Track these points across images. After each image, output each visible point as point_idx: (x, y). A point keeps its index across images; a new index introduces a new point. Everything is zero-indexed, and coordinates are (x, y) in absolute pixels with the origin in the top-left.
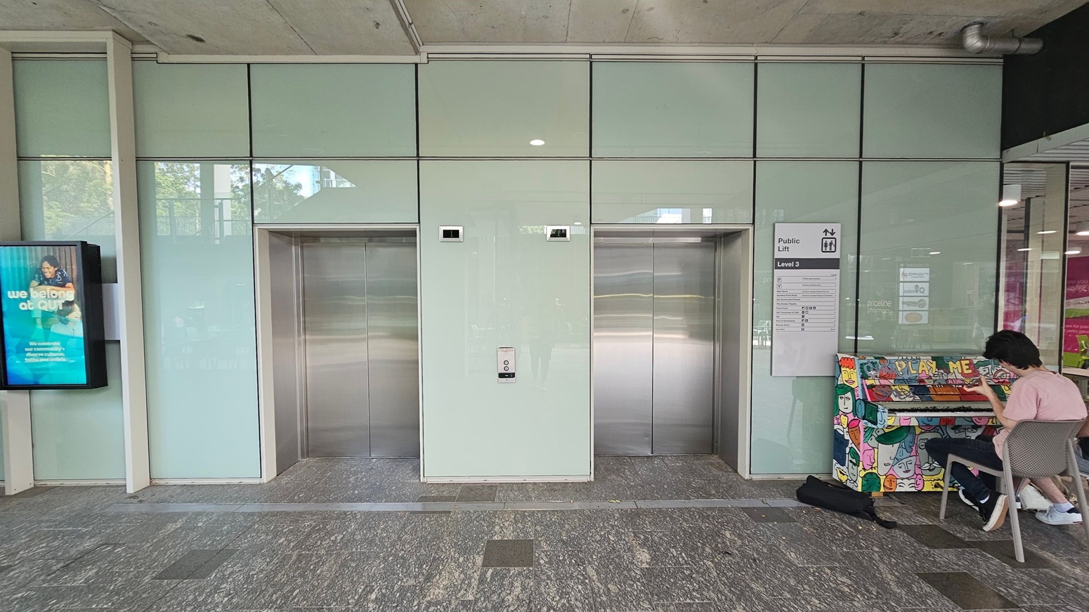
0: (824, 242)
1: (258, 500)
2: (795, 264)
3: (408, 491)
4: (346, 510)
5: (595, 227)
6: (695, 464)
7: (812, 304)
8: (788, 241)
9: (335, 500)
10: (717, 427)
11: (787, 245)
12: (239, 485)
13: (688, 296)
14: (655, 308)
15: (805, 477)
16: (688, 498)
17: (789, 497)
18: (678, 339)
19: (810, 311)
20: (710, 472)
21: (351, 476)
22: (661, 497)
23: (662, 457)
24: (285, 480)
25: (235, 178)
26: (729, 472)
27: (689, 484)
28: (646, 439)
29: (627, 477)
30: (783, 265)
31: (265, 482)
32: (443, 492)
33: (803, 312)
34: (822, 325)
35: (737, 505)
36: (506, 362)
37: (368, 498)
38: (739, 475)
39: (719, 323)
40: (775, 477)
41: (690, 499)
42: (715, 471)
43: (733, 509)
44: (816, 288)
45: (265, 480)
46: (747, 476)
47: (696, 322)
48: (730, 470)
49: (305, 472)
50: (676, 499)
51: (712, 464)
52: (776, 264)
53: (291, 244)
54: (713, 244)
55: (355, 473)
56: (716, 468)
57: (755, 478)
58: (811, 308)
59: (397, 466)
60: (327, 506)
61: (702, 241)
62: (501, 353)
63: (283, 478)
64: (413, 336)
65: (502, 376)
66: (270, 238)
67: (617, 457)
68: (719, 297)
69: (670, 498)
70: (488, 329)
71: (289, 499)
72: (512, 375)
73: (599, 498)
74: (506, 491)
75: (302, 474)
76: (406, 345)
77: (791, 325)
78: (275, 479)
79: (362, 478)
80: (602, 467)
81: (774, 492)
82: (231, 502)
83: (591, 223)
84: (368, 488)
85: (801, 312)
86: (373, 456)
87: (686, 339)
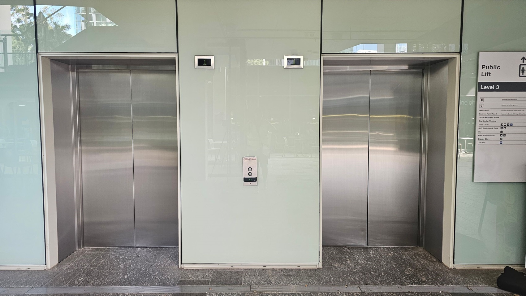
0: (521, 68)
1: (44, 284)
2: (495, 87)
3: (169, 275)
4: (118, 292)
5: (324, 57)
6: (405, 255)
7: (510, 122)
8: (491, 67)
9: (109, 284)
10: (422, 225)
11: (489, 71)
12: (27, 271)
13: (399, 116)
14: (370, 126)
15: (503, 268)
16: (403, 284)
17: (489, 285)
18: (389, 151)
19: (507, 127)
20: (418, 262)
21: (120, 263)
22: (381, 282)
23: (376, 249)
24: (66, 266)
25: (14, 19)
26: (435, 262)
27: (402, 272)
28: (363, 233)
29: (349, 265)
30: (485, 88)
31: (49, 268)
32: (198, 276)
33: (502, 128)
34: (518, 139)
35: (445, 291)
36: (250, 169)
37: (135, 282)
38: (443, 264)
39: (426, 138)
40: (475, 267)
41: (405, 285)
42: (422, 261)
43: (444, 294)
44: (514, 107)
45: (49, 266)
46: (451, 266)
47: (405, 137)
48: (435, 260)
49: (82, 259)
50: (393, 284)
51: (419, 255)
52: (479, 87)
53: (68, 70)
54: (421, 71)
55: (124, 260)
56: (423, 258)
57: (458, 267)
58: (508, 125)
59: (158, 254)
60: (103, 288)
61: (409, 68)
62: (245, 161)
63: (64, 265)
64: (173, 147)
65: (246, 180)
66: (51, 65)
67: (338, 248)
68: (425, 117)
69: (389, 284)
70: (224, 142)
71: (70, 283)
72: (255, 180)
73: (328, 283)
74: (250, 276)
75: (79, 261)
76: (168, 154)
77: (491, 138)
78: (57, 266)
79: (130, 264)
80: (327, 256)
81: (476, 280)
82: (21, 285)
83: (321, 53)
84: (136, 273)
85: (499, 128)
86: (137, 245)
87: (396, 151)
